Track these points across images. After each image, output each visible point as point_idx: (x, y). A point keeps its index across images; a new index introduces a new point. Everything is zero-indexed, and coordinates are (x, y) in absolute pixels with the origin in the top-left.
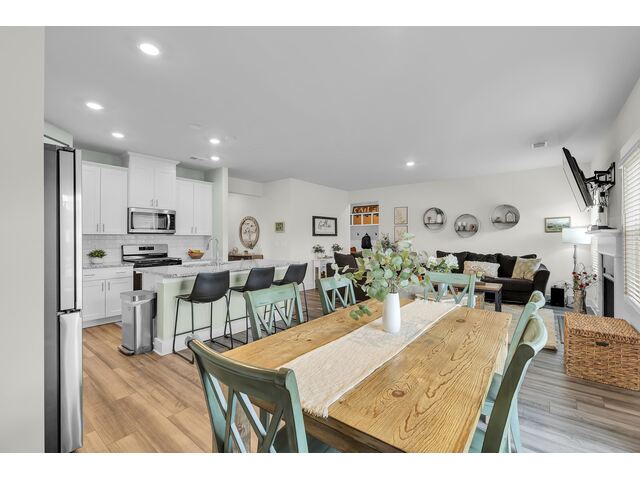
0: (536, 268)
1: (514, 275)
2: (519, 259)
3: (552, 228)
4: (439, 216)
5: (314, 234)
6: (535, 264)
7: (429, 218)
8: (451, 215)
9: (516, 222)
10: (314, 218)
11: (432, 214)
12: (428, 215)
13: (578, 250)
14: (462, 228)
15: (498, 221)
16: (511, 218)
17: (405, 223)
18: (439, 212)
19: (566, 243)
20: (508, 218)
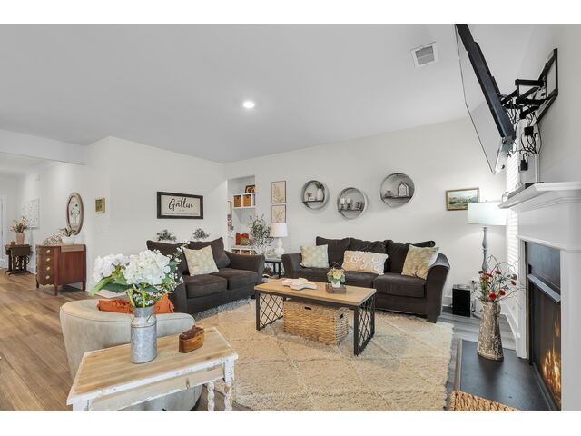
0: (432, 262)
1: (405, 272)
2: (411, 248)
3: (455, 205)
4: (320, 190)
5: (160, 216)
6: (430, 256)
7: (309, 195)
8: (334, 190)
9: (410, 197)
10: (160, 194)
11: (312, 189)
12: (308, 191)
13: (489, 234)
14: (345, 207)
15: (388, 197)
16: (403, 191)
17: (282, 202)
18: (320, 186)
19: (474, 225)
20: (400, 192)
